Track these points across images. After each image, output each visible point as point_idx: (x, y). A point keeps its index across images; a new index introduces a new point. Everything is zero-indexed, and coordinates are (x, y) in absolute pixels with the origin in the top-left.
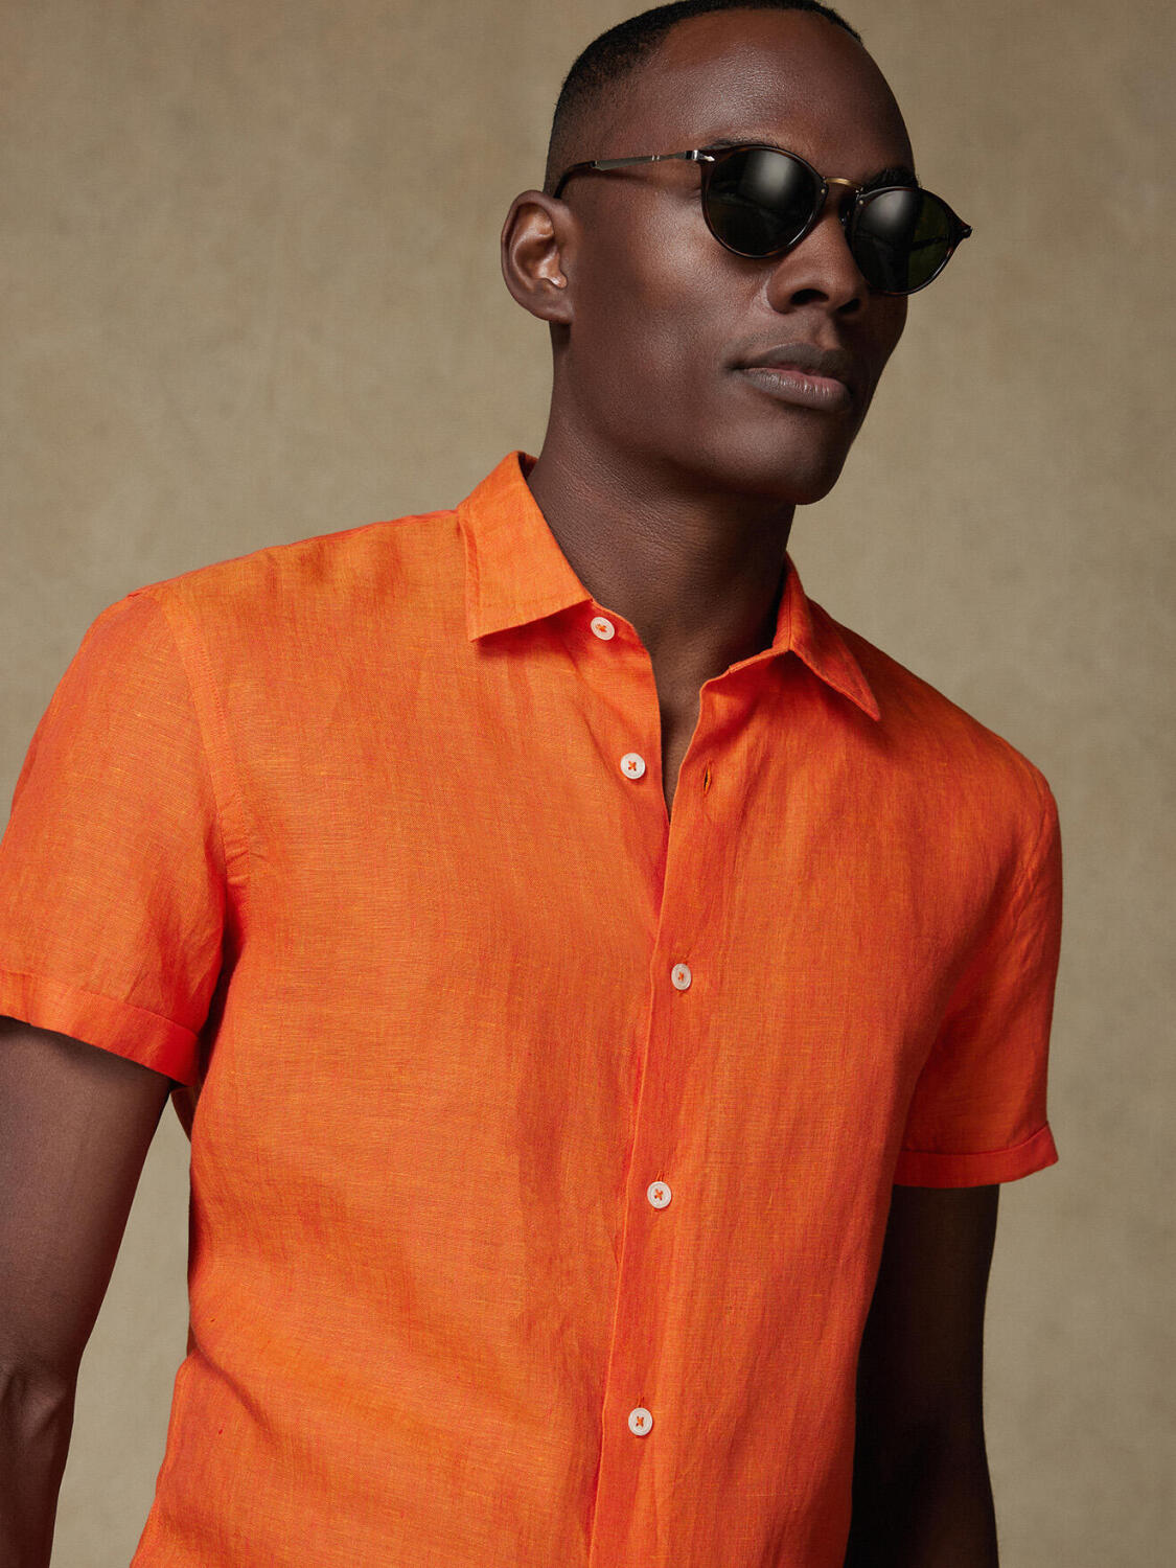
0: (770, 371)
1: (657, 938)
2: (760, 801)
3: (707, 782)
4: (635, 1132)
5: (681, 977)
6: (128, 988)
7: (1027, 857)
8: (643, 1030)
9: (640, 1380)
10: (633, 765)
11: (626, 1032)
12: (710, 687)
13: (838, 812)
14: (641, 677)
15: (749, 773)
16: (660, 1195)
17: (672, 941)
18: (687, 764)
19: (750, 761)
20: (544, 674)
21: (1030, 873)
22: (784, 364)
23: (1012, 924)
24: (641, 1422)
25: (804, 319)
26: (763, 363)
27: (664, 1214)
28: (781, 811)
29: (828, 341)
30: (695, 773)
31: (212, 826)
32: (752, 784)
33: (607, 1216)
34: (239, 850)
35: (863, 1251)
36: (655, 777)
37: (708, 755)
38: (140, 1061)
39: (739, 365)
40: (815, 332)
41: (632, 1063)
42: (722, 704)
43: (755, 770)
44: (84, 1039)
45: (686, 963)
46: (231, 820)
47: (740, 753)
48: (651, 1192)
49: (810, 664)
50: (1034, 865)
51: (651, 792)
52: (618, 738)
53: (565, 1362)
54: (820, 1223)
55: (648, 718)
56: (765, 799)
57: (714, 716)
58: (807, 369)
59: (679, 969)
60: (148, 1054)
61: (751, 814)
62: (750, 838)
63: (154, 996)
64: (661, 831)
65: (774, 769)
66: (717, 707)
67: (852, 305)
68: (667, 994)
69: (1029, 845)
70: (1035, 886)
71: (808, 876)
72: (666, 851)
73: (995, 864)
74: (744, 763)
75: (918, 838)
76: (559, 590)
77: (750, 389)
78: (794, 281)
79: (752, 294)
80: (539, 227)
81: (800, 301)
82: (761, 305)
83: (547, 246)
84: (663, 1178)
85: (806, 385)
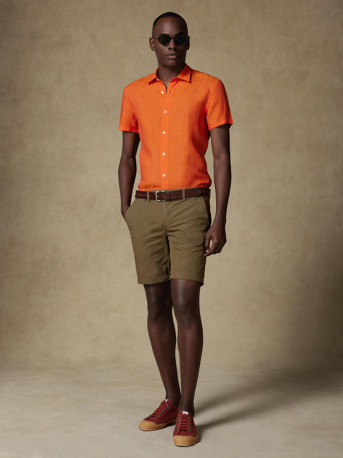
5: (165, 112)
12: (170, 83)
14: (162, 84)
16: (164, 133)
22: (170, 55)
25: (171, 50)
26: (167, 55)
29: (173, 52)
30: (169, 91)
36: (165, 93)
37: (170, 89)
39: (166, 56)
42: (172, 84)
45: (166, 110)
49: (180, 78)
51: (165, 95)
55: (164, 88)
57: (171, 86)
58: (172, 55)
76: (154, 76)
77: (167, 58)
78: (169, 47)
79: (166, 48)
80: (152, 41)
81: (170, 49)
82: (167, 49)
83: (153, 43)
84: (164, 131)
85: (172, 57)
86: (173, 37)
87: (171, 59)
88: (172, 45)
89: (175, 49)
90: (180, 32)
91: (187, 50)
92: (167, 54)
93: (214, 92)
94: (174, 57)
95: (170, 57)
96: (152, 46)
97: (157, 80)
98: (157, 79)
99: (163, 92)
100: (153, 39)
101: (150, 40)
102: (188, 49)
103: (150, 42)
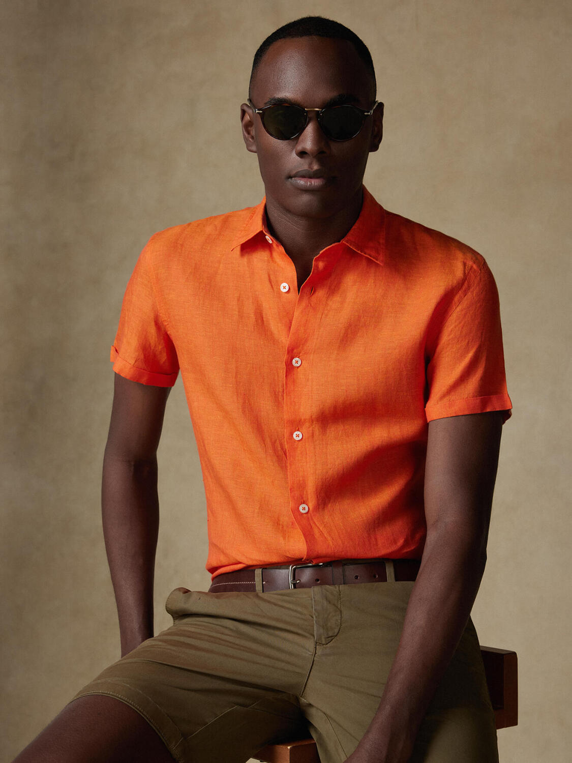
0: (297, 179)
1: (287, 349)
3: (312, 292)
4: (285, 415)
5: (296, 362)
6: (134, 362)
9: (302, 495)
10: (285, 287)
16: (298, 436)
17: (293, 350)
18: (305, 286)
22: (303, 177)
25: (308, 159)
26: (295, 176)
27: (300, 442)
29: (316, 167)
30: (307, 289)
31: (157, 316)
33: (281, 444)
34: (166, 323)
36: (294, 290)
39: (290, 178)
40: (311, 164)
42: (322, 265)
45: (299, 357)
46: (163, 314)
48: (295, 435)
57: (318, 269)
58: (309, 177)
59: (295, 359)
60: (143, 381)
63: (142, 365)
66: (319, 266)
77: (292, 185)
78: (300, 148)
79: (291, 151)
80: (247, 118)
81: (302, 154)
82: (294, 154)
84: (298, 430)
85: (309, 183)
87: (305, 190)
88: (308, 139)
89: (320, 155)
90: (340, 95)
92: (294, 172)
94: (316, 183)
95: (302, 182)
96: (248, 133)
97: (266, 240)
98: (267, 237)
99: (285, 284)
100: (251, 112)
101: (244, 112)
103: (242, 118)
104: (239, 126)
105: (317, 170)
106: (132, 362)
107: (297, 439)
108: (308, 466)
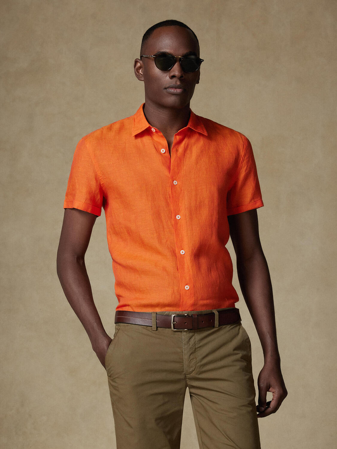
0: (170, 89)
1: (170, 177)
2: (187, 152)
3: (177, 151)
4: (172, 208)
5: (175, 183)
6: (85, 200)
7: (241, 153)
8: (170, 193)
9: (181, 246)
10: (163, 151)
11: (168, 194)
12: (176, 135)
13: (202, 152)
14: (162, 136)
15: (184, 148)
16: (178, 217)
17: (173, 177)
18: (173, 148)
19: (184, 146)
20: (146, 139)
21: (243, 156)
22: (172, 88)
23: (242, 165)
24: (183, 252)
25: (174, 80)
26: (168, 88)
27: (180, 220)
28: (191, 153)
29: (178, 83)
30: (175, 149)
31: (96, 175)
32: (185, 150)
33: (170, 222)
34: (101, 178)
35: (217, 222)
36: (167, 152)
37: (177, 146)
38: (88, 212)
39: (166, 88)
40: (176, 82)
41: (170, 198)
42: (178, 137)
43: (186, 147)
44: (78, 209)
45: (176, 180)
46: (99, 174)
47: (183, 145)
48: (177, 217)
49: (193, 129)
50: (243, 154)
51: (167, 154)
52: (160, 147)
53: (168, 246)
54: (208, 218)
55: (165, 142)
56: (188, 152)
57: (176, 140)
58: (176, 88)
59: (175, 181)
60: (89, 211)
61: (186, 155)
62: (186, 159)
63: (89, 202)
64: (169, 160)
65: (189, 147)
66: (177, 138)
67: (181, 77)
68: (173, 186)
69: (241, 151)
70: (244, 158)
71: (197, 163)
72: (170, 164)
73: (234, 155)
74: (183, 146)
75: (217, 153)
76: (145, 125)
77: (167, 92)
78: (172, 74)
79: (166, 76)
80: (139, 65)
81: (173, 77)
82: (168, 78)
83: (140, 68)
84: (178, 214)
85: (175, 91)
86: (178, 59)
87: (173, 94)
88: (176, 70)
90: (190, 52)
91: (196, 84)
92: (167, 86)
93: (245, 155)
94: (179, 91)
95: (172, 91)
96: (138, 72)
99: (163, 149)
100: (141, 62)
101: (136, 62)
102: (198, 82)
103: (135, 66)
104: (132, 70)
105: (179, 85)
106: (84, 201)
107: (178, 219)
108: (184, 232)
